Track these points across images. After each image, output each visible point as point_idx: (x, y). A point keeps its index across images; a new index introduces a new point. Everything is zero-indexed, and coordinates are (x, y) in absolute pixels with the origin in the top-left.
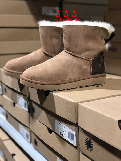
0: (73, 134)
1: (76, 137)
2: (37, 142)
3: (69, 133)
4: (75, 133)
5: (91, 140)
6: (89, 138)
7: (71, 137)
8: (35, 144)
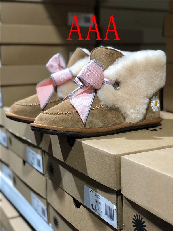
0: (113, 208)
1: (117, 214)
2: (58, 222)
3: (106, 206)
5: (142, 219)
6: (138, 214)
7: (109, 213)
8: (55, 225)
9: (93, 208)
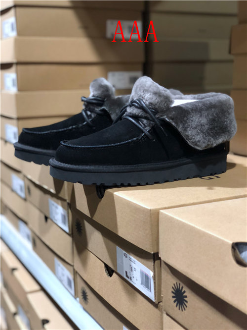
0: (149, 276)
1: (155, 283)
2: (87, 296)
3: (142, 273)
5: (182, 287)
6: (178, 282)
7: (146, 281)
8: (83, 300)
9: (127, 276)
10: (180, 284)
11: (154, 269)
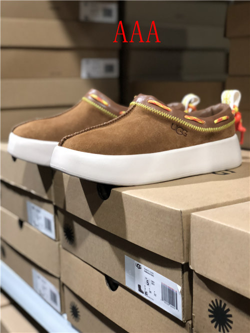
0: (175, 290)
1: (183, 299)
2: (79, 312)
3: (164, 287)
4: (179, 288)
5: (225, 305)
6: (219, 299)
7: (169, 297)
8: (73, 316)
9: (140, 290)
10: (221, 301)
11: (183, 282)
